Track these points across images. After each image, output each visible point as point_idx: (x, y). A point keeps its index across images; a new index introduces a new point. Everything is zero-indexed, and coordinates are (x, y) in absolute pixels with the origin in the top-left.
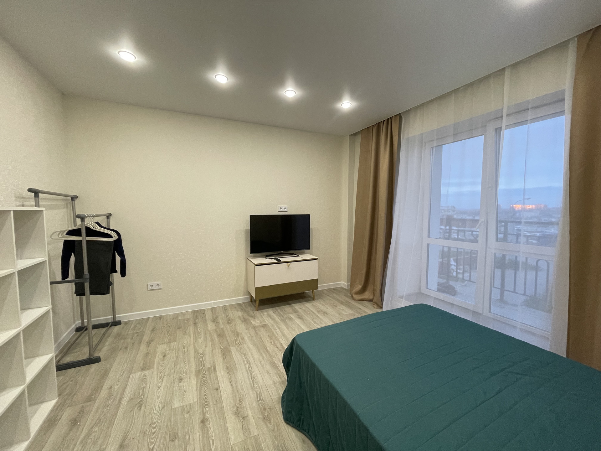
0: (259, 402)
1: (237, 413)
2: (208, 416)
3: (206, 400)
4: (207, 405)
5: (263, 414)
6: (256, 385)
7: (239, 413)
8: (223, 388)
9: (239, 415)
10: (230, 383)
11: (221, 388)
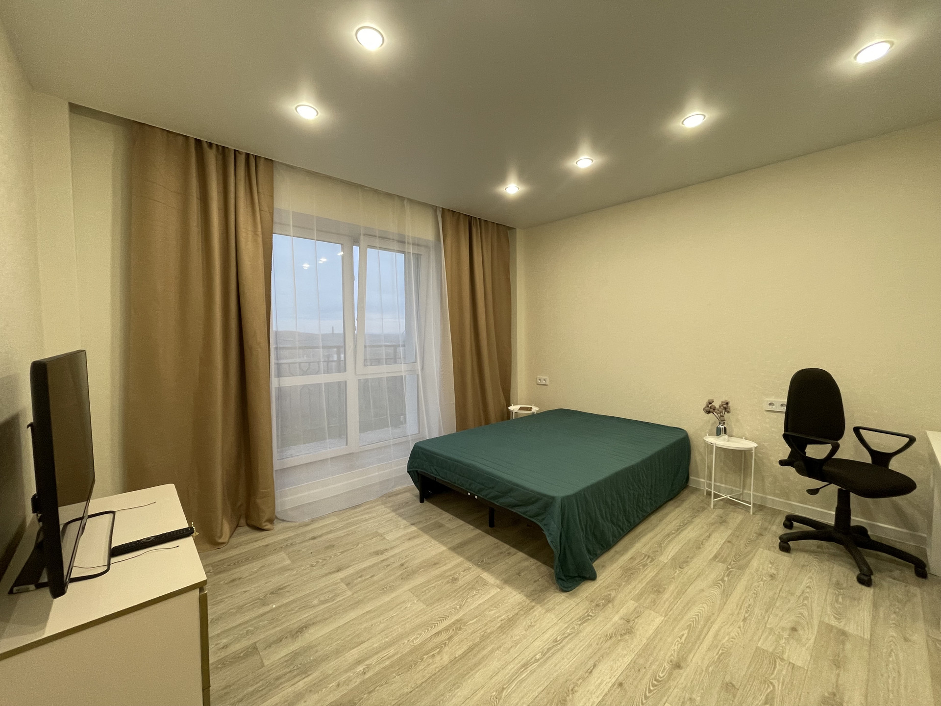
0: (593, 615)
1: (630, 631)
2: (667, 666)
3: (652, 688)
4: (656, 680)
5: (605, 605)
6: (568, 631)
7: (627, 629)
8: (610, 678)
9: (629, 628)
10: (591, 672)
11: (613, 680)
